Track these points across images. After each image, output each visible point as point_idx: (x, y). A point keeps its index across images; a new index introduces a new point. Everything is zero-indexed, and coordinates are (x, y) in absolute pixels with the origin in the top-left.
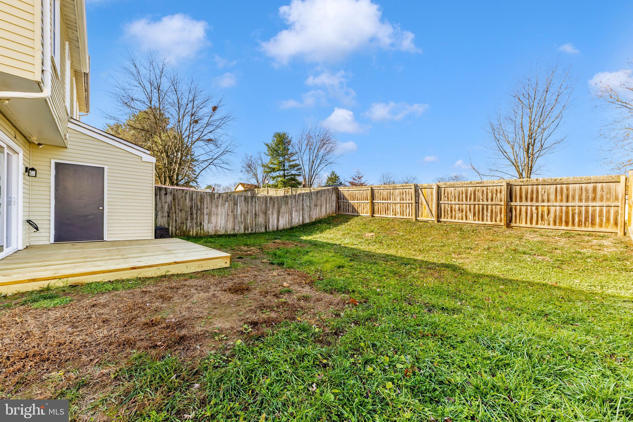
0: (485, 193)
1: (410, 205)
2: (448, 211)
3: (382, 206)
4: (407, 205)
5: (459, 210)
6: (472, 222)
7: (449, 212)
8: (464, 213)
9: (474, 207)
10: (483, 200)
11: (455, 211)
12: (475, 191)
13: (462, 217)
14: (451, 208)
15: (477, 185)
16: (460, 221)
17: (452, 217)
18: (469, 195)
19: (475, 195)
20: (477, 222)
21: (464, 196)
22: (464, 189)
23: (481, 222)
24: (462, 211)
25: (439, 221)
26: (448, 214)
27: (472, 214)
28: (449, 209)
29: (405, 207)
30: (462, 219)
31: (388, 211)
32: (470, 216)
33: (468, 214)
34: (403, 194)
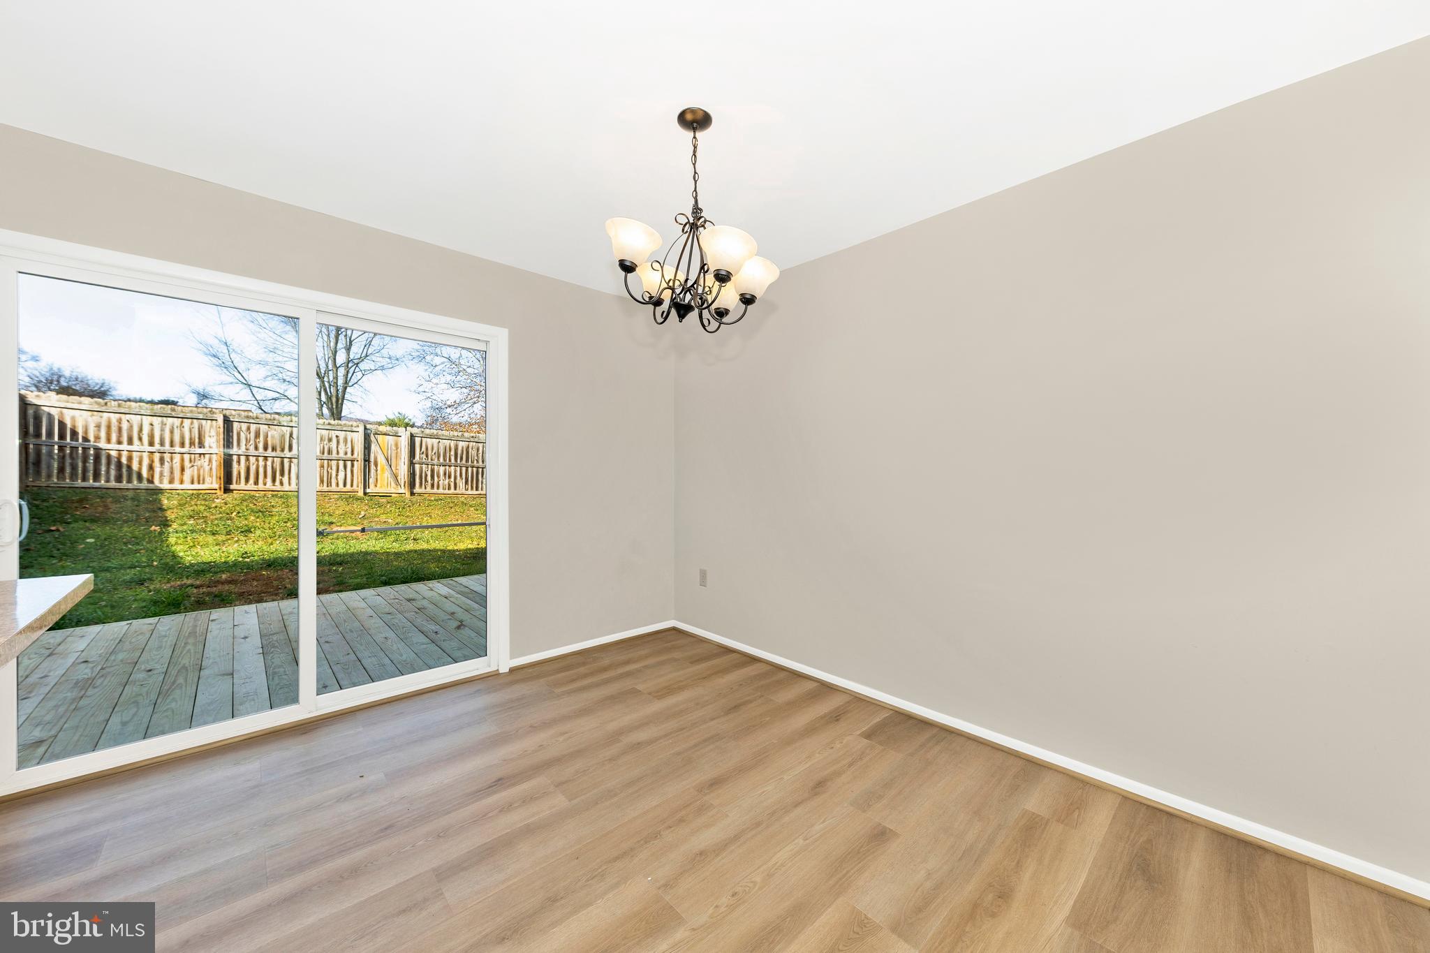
0: (481, 451)
1: (349, 463)
2: (426, 475)
3: (261, 463)
4: (341, 463)
5: (445, 474)
6: (464, 491)
7: (429, 478)
8: (452, 479)
9: (467, 471)
10: (478, 461)
11: (438, 477)
12: (468, 447)
13: (449, 485)
14: (433, 471)
15: (472, 440)
16: (447, 491)
17: (433, 486)
18: (459, 452)
19: (468, 453)
20: (470, 492)
21: (453, 453)
22: (453, 444)
23: (475, 492)
24: (450, 477)
25: (412, 494)
26: (426, 481)
27: (464, 480)
28: (429, 473)
29: (334, 468)
30: (449, 489)
31: (282, 474)
32: (461, 483)
33: (458, 481)
34: (330, 440)
